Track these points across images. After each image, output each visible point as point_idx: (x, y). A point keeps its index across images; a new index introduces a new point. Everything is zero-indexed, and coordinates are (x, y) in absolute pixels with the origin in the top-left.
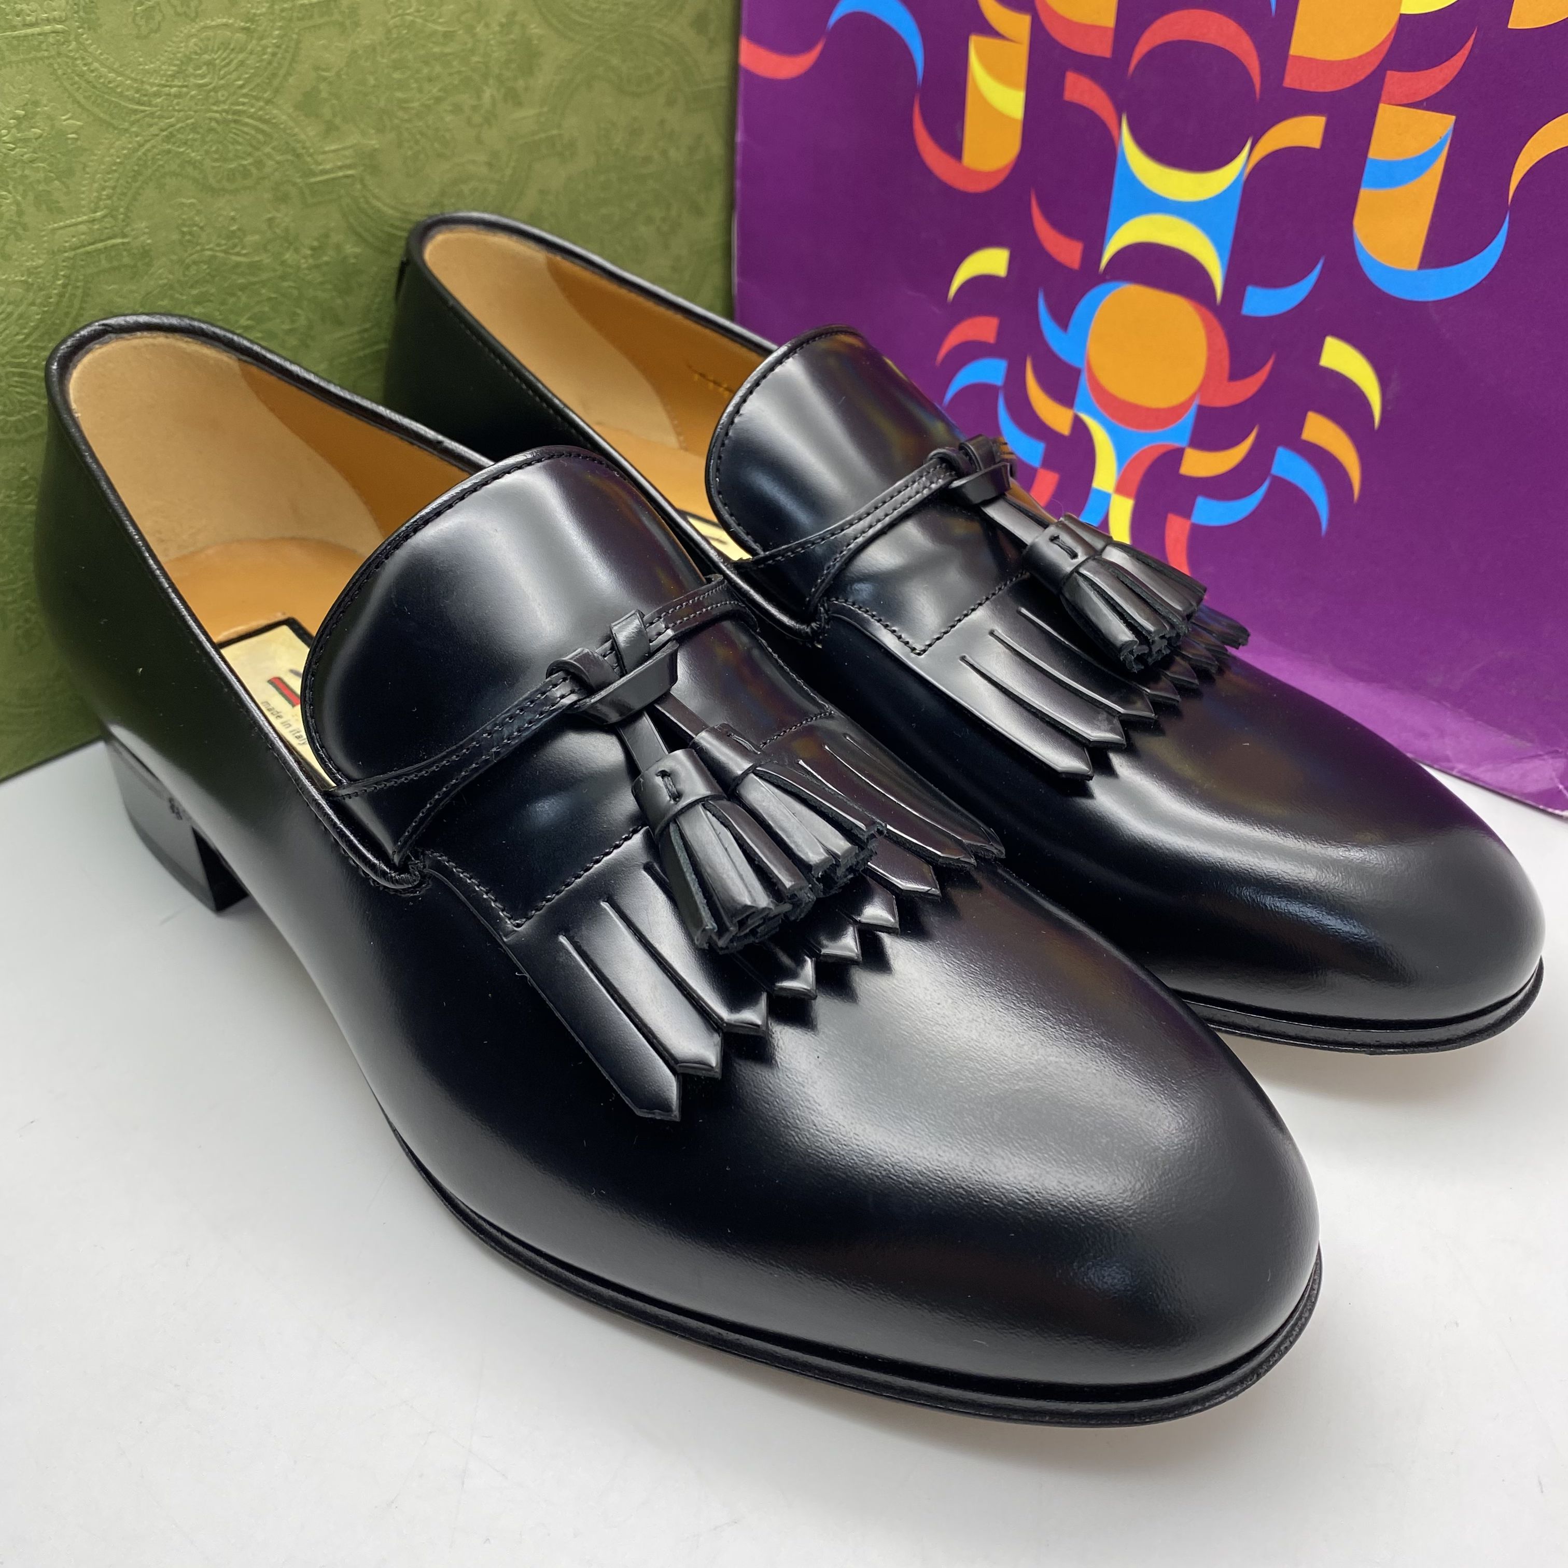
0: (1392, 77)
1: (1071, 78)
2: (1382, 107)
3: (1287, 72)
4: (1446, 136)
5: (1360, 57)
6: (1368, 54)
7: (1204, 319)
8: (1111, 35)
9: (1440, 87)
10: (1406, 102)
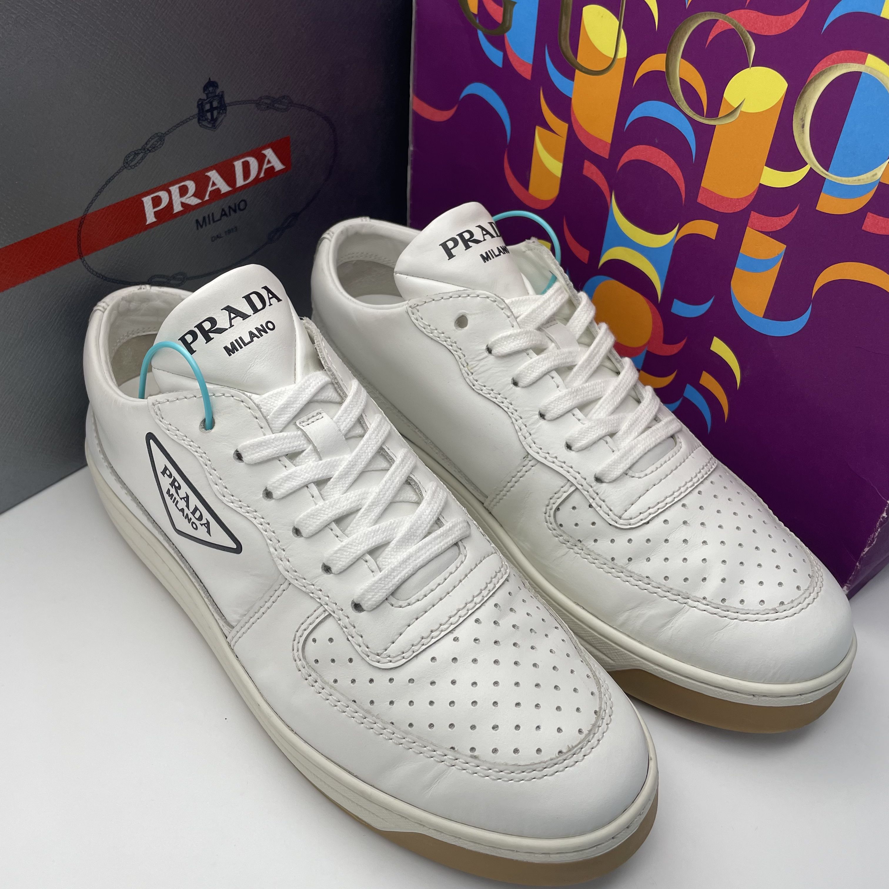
0: (754, 215)
1: (587, 164)
2: (748, 228)
3: (699, 195)
4: (781, 254)
5: (738, 199)
6: (742, 199)
7: (651, 309)
8: (609, 146)
9: (779, 228)
10: (760, 230)
